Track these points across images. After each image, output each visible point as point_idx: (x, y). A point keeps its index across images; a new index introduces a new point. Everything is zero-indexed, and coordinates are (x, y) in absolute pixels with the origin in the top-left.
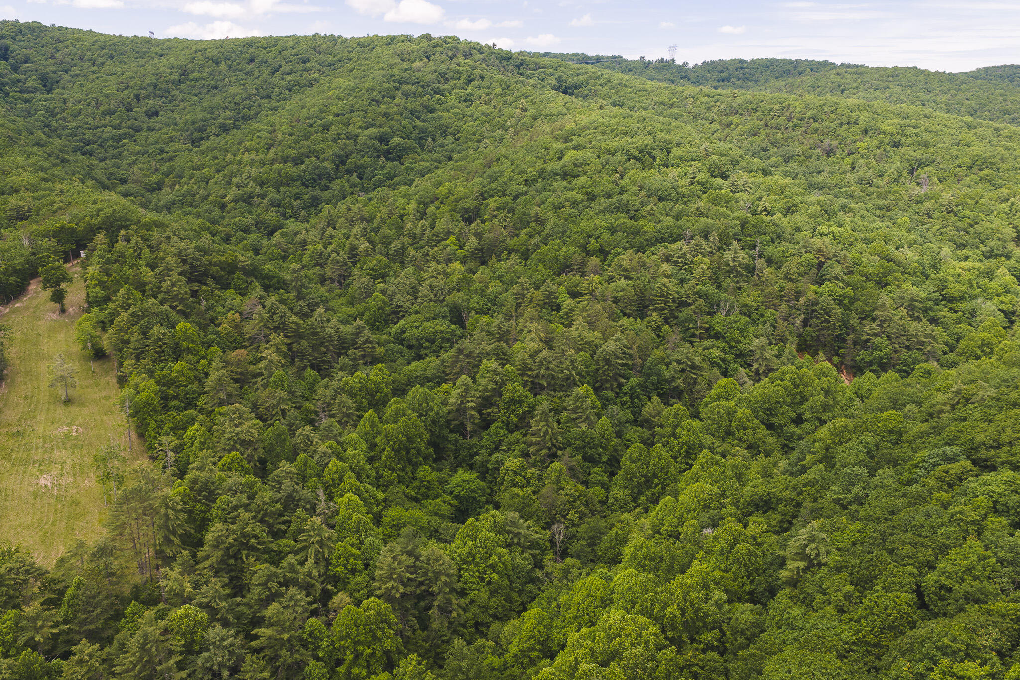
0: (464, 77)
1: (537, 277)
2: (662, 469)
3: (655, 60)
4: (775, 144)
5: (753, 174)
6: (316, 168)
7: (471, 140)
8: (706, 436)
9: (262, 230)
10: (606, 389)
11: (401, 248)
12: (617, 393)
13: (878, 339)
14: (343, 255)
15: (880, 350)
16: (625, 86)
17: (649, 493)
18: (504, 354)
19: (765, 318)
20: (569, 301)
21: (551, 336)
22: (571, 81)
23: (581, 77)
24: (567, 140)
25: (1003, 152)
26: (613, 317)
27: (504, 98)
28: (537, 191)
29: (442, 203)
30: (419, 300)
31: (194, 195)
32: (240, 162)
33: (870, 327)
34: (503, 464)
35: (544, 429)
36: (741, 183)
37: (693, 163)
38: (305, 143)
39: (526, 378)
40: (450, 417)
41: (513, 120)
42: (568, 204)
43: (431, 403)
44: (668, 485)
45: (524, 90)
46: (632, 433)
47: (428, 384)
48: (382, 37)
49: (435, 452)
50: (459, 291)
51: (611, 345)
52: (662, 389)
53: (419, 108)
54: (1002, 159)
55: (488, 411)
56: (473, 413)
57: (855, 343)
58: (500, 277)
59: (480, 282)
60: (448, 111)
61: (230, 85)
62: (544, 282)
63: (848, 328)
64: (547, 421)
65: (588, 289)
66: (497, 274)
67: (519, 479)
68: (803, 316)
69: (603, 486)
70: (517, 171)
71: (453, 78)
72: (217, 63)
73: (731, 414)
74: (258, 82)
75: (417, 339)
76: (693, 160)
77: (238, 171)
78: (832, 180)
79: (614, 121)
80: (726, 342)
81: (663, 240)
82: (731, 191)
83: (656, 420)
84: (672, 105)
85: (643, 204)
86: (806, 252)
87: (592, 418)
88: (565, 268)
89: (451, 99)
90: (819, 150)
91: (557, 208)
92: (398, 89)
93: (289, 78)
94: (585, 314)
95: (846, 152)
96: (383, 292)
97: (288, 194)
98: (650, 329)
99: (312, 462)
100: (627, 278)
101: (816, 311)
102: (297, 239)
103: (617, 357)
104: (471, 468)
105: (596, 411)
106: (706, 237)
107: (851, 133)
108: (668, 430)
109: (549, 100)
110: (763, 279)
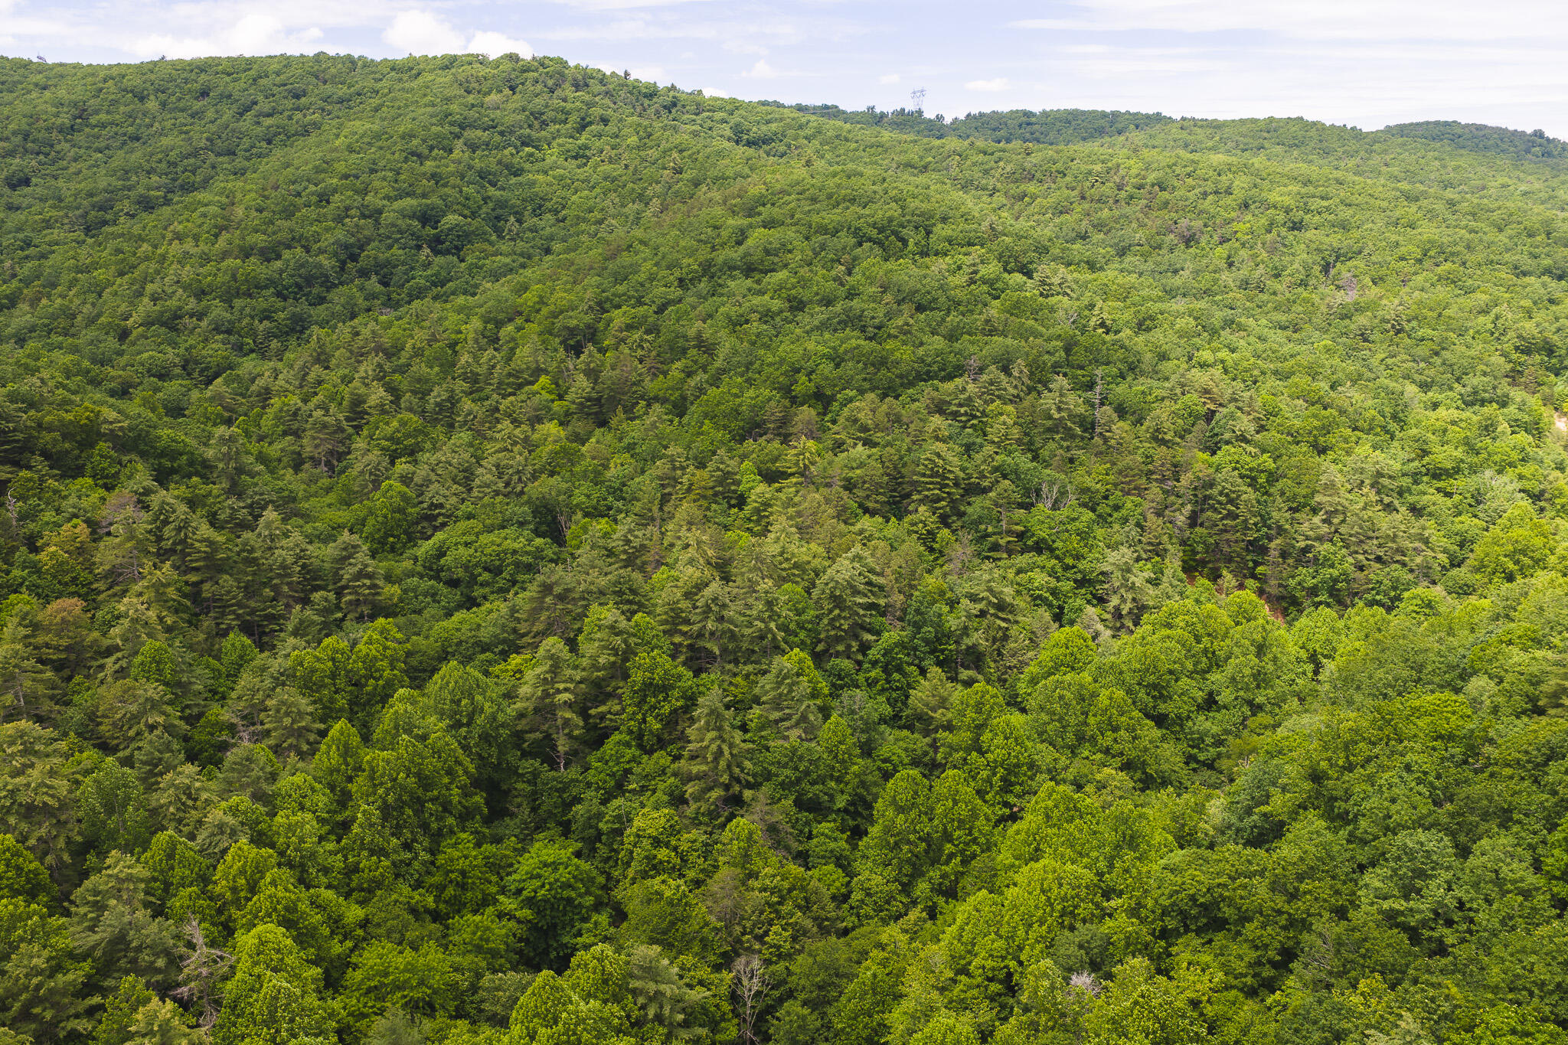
0: (574, 118)
1: (700, 445)
2: (960, 821)
3: (891, 111)
4: (1099, 226)
5: (1072, 268)
6: (302, 266)
7: (584, 220)
8: (1040, 747)
9: (196, 375)
10: (838, 654)
11: (448, 400)
12: (859, 663)
13: (1327, 546)
14: (338, 415)
15: (1332, 566)
16: (847, 140)
17: (934, 874)
18: (633, 591)
19: (1124, 512)
20: (762, 488)
21: (728, 554)
22: (756, 131)
23: (773, 126)
24: (751, 212)
25: (1467, 236)
26: (844, 516)
27: (642, 153)
28: (700, 296)
29: (527, 321)
30: (475, 493)
31: (74, 316)
32: (164, 257)
33: (1312, 524)
34: (630, 820)
35: (714, 747)
36: (1056, 280)
37: (972, 249)
38: (286, 224)
39: (677, 639)
40: (522, 725)
41: (658, 188)
42: (755, 316)
43: (479, 698)
44: (974, 856)
45: (677, 139)
46: (894, 743)
47: (483, 657)
48: (435, 58)
49: (487, 803)
50: (552, 474)
51: (843, 570)
52: (942, 651)
53: (494, 167)
54: (1468, 247)
55: (602, 709)
56: (568, 715)
57: (1284, 555)
58: (630, 448)
59: (593, 458)
60: (546, 173)
61: (162, 133)
62: (714, 453)
63: (1269, 528)
64: (720, 729)
65: (797, 464)
66: (626, 441)
67: (663, 854)
68: (1189, 507)
69: (843, 863)
70: (664, 264)
71: (554, 121)
72: (142, 99)
73: (1086, 699)
74: (213, 128)
75: (466, 567)
76: (970, 244)
77: (158, 272)
78: (1199, 282)
79: (831, 183)
80: (1057, 558)
81: (928, 376)
82: (1041, 294)
83: (937, 715)
84: (925, 167)
85: (889, 316)
86: (1183, 394)
87: (812, 718)
88: (753, 429)
89: (552, 155)
90: (1172, 236)
91: (736, 324)
92: (458, 137)
93: (269, 121)
94: (791, 510)
95: (1216, 238)
96: (406, 480)
97: (248, 310)
98: (915, 536)
99: (188, 849)
100: (868, 443)
101: (1209, 497)
102: (254, 388)
103: (856, 592)
104: (566, 830)
105: (819, 702)
106: (1006, 370)
107: (1223, 208)
108: (966, 736)
109: (720, 154)
110: (1113, 442)
